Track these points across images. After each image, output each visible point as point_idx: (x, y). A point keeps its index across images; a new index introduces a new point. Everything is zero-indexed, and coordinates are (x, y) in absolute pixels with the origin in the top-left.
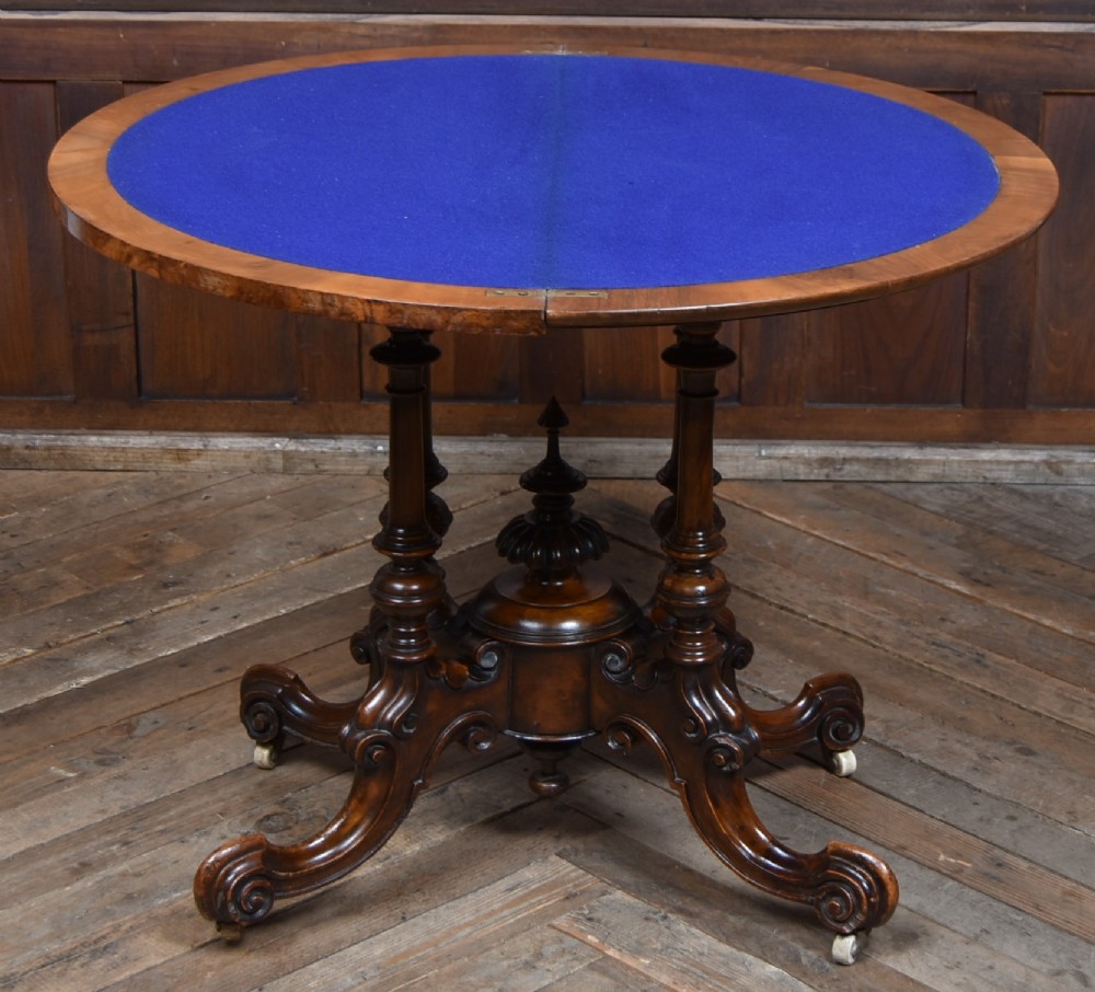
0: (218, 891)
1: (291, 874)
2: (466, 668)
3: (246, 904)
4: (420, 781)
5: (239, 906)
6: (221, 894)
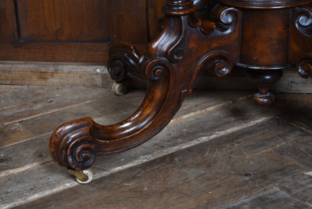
0: (63, 149)
1: (108, 142)
2: (213, 23)
3: (79, 156)
4: (186, 90)
5: (74, 158)
6: (64, 151)
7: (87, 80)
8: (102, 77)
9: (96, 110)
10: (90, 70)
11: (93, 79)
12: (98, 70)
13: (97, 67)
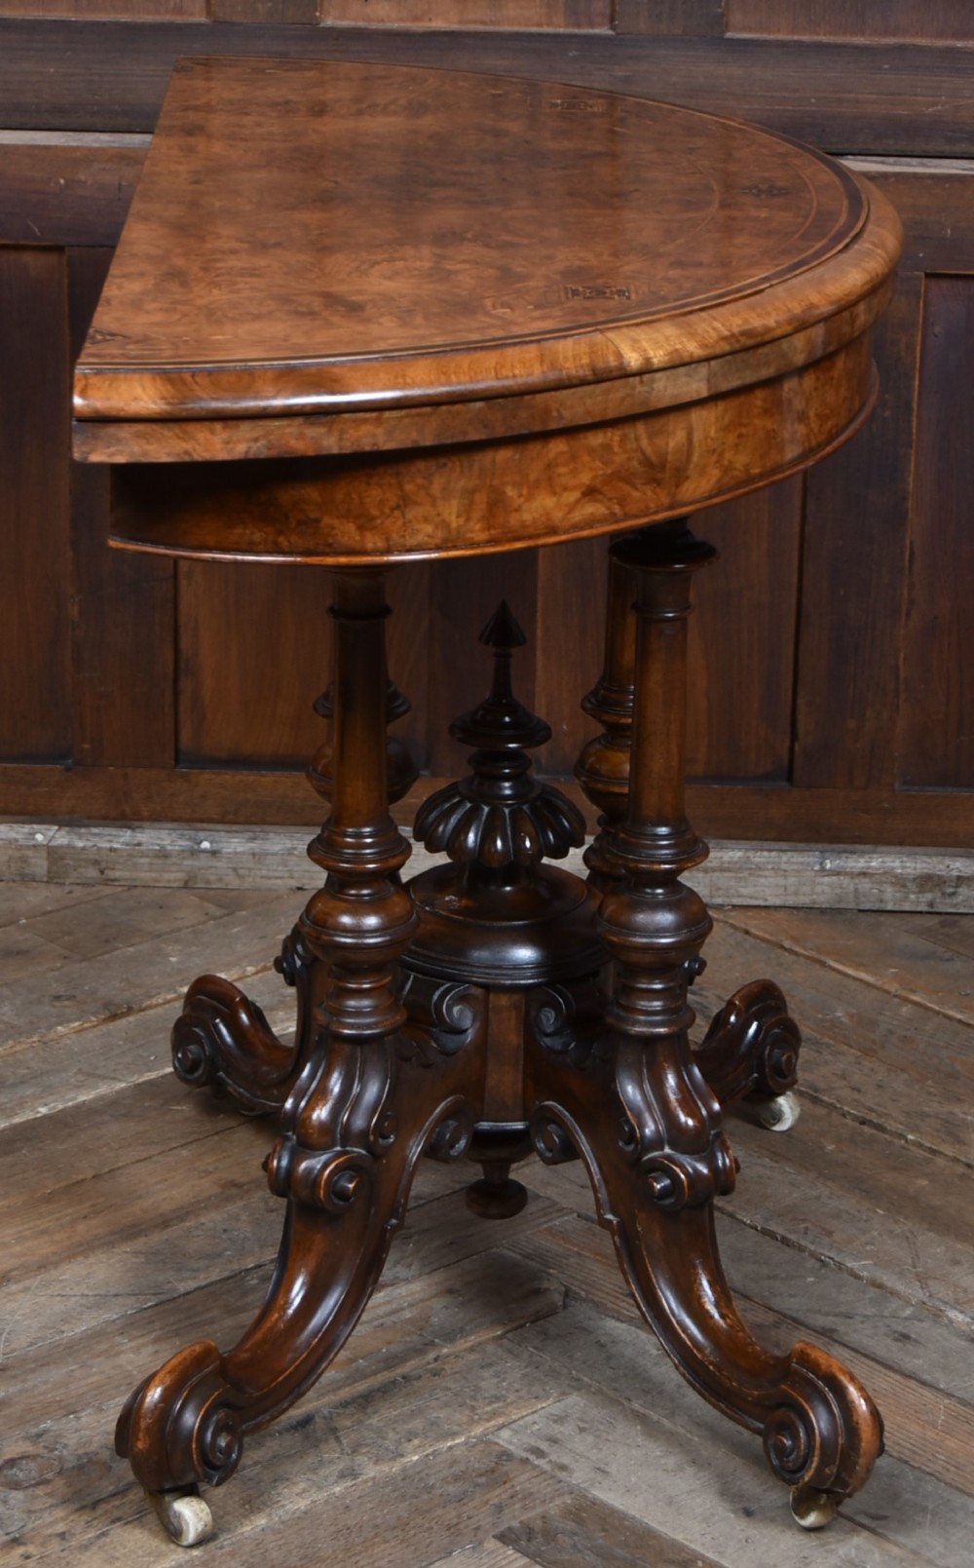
7: (8, 861)
8: (49, 853)
9: (52, 942)
10: (18, 836)
11: (24, 860)
12: (39, 837)
13: (35, 826)
